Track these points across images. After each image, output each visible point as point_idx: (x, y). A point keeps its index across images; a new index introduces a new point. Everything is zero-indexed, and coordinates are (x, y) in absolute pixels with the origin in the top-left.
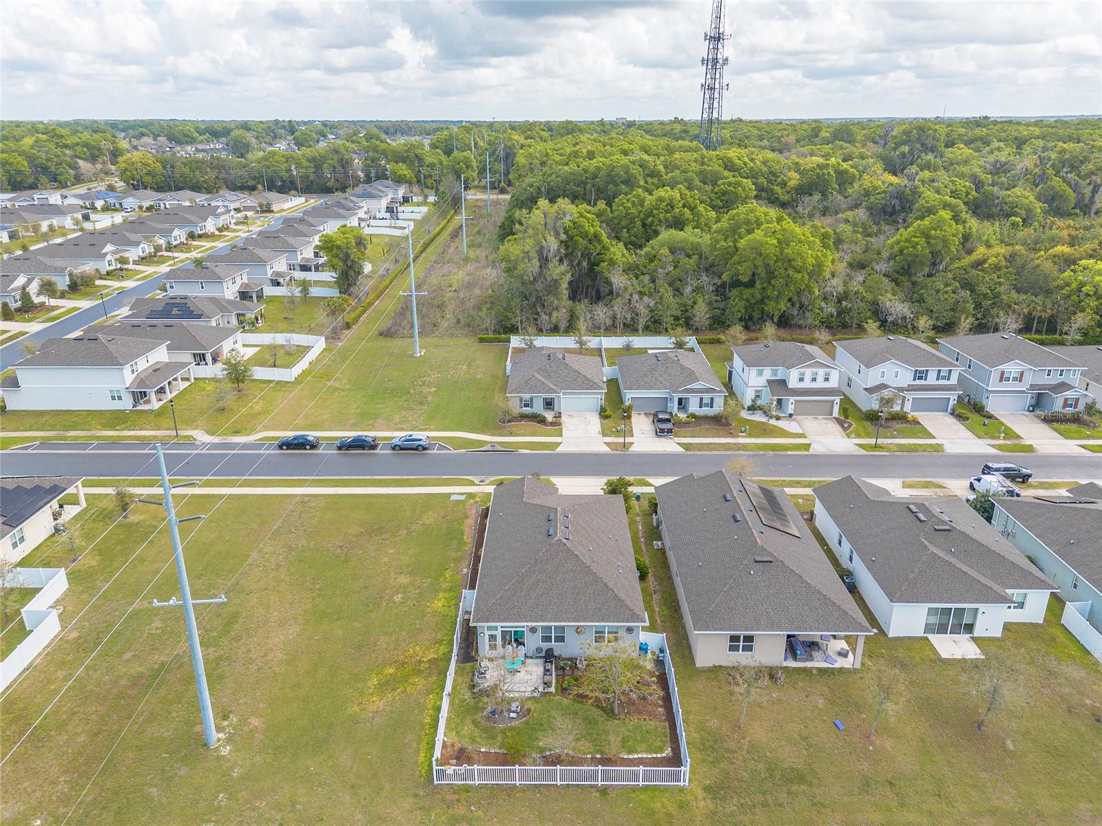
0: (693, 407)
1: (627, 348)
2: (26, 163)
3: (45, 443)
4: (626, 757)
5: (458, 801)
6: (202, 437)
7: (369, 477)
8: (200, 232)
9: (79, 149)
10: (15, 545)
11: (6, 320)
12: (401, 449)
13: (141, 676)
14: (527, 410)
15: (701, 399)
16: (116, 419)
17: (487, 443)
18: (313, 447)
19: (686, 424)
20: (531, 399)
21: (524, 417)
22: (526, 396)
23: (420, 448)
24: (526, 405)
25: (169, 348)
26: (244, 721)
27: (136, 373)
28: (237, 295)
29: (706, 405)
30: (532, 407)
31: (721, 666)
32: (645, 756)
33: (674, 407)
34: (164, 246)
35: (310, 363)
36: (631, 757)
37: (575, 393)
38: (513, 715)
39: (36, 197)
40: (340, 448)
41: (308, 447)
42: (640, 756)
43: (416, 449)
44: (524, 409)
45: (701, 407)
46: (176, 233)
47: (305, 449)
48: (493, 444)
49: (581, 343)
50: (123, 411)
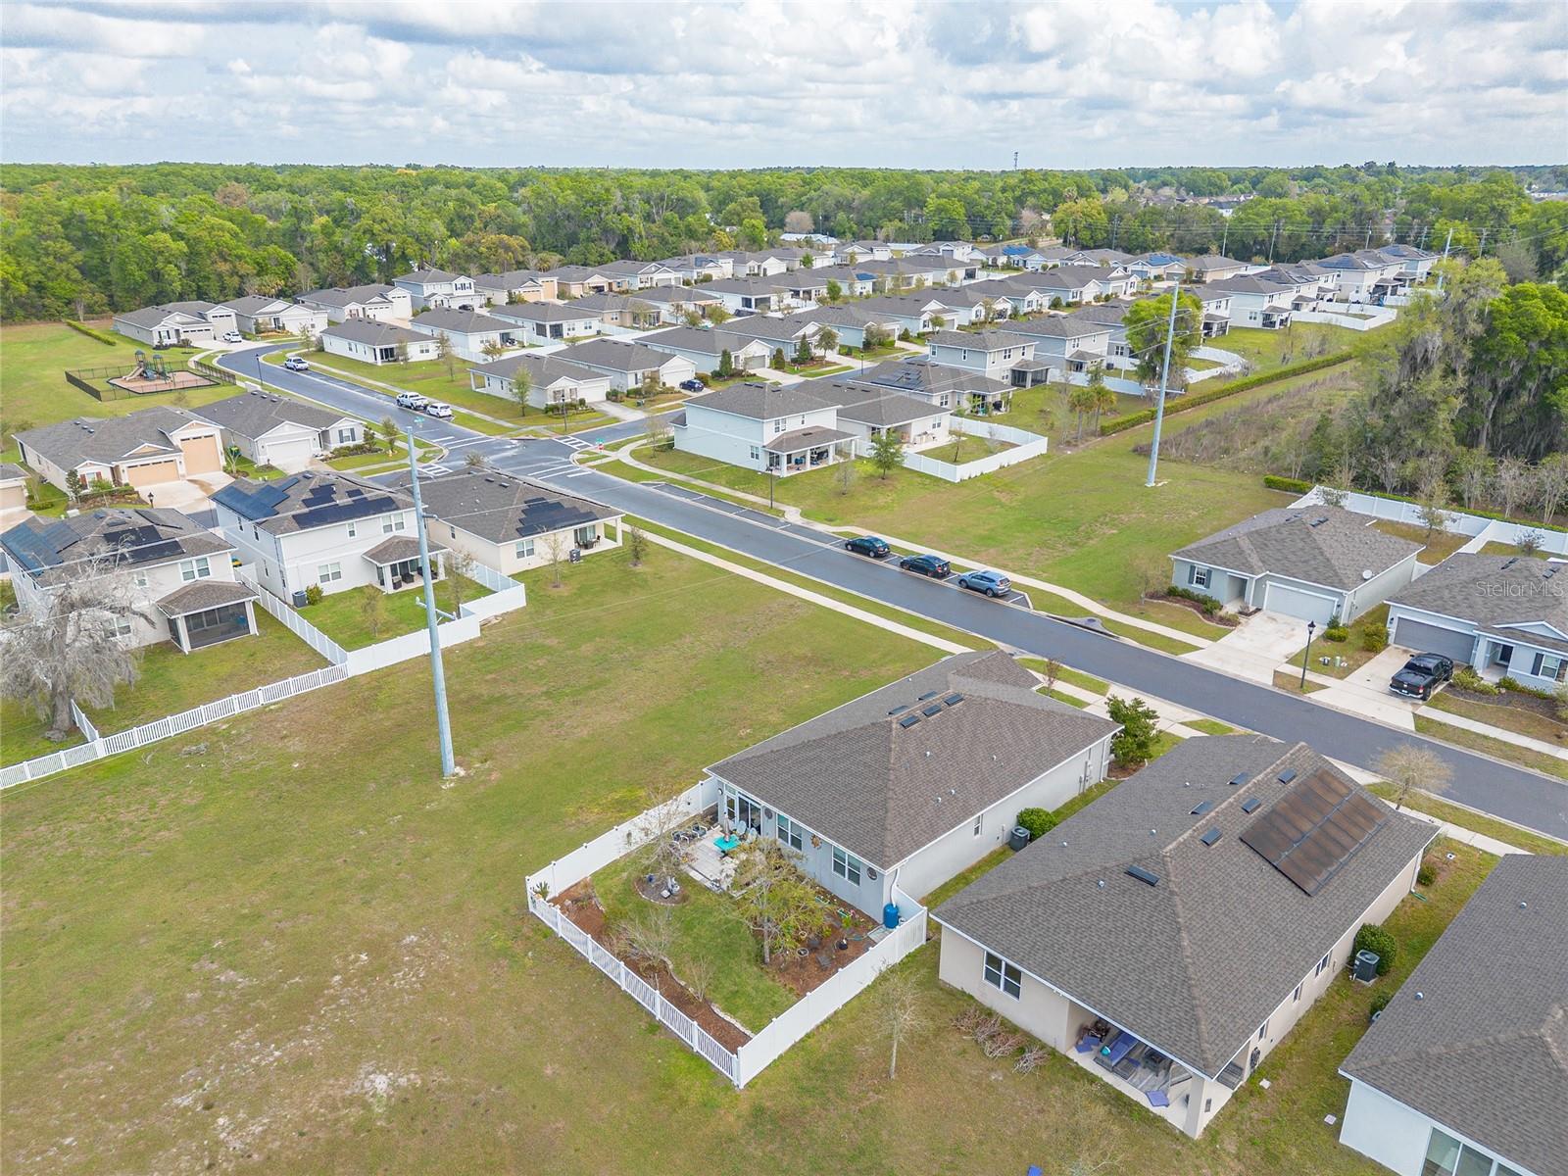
0: (1519, 669)
1: (1529, 549)
2: (962, 211)
3: (670, 485)
4: (717, 1011)
5: (528, 938)
6: (793, 515)
7: (890, 605)
8: (1071, 300)
9: (1043, 196)
10: (520, 554)
11: (776, 368)
12: (968, 587)
13: (478, 697)
14: (1197, 589)
15: (1539, 657)
16: (744, 478)
17: (1087, 612)
18: (878, 556)
19: (1484, 693)
20: (1209, 572)
21: (1184, 596)
22: (1202, 566)
23: (990, 593)
24: (1200, 581)
25: (839, 413)
26: (490, 771)
27: (781, 433)
28: (1009, 374)
29: (1548, 672)
30: (1208, 587)
31: (971, 997)
32: (738, 1025)
33: (1481, 655)
34: (1009, 313)
35: (1002, 467)
36: (722, 1015)
37: (1316, 589)
38: (666, 893)
39: (942, 248)
40: (902, 564)
41: (872, 554)
42: (733, 1021)
43: (985, 592)
44: (1195, 585)
45: (1535, 671)
46: (1033, 296)
47: (869, 555)
48: (1093, 617)
49: (1432, 519)
50: (755, 472)
